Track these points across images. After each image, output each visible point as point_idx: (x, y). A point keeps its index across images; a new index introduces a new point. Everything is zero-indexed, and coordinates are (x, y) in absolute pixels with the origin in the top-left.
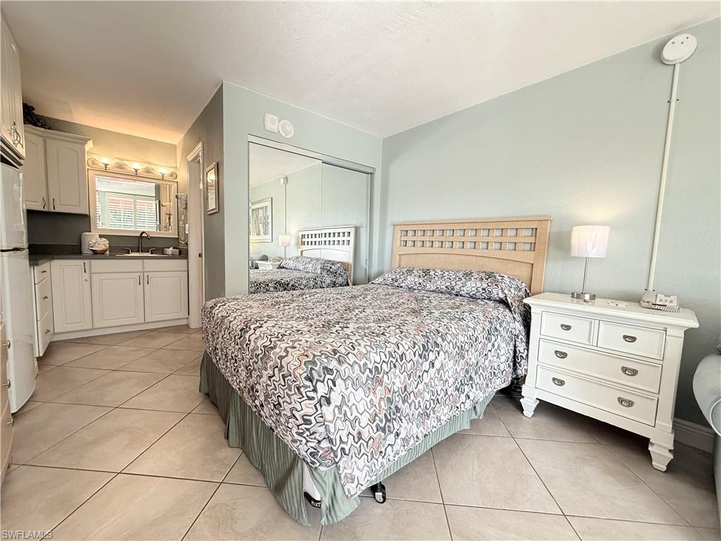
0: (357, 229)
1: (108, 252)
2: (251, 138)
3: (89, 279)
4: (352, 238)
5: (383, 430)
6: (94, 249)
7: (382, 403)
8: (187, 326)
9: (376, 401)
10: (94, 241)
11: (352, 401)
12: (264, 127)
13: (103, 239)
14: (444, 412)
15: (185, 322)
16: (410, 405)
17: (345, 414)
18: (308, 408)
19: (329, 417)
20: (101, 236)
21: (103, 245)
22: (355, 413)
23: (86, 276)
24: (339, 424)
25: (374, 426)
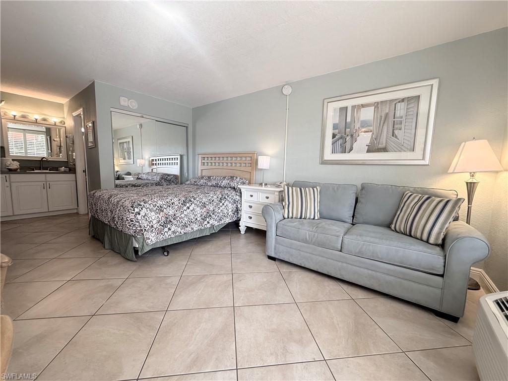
0: (181, 156)
1: (19, 170)
2: (112, 109)
3: (9, 185)
4: (179, 161)
5: (163, 226)
6: (9, 168)
7: (163, 218)
8: (77, 213)
9: (160, 217)
10: (9, 163)
11: (149, 215)
12: (120, 103)
13: (15, 162)
14: (196, 227)
15: (75, 211)
16: (177, 221)
17: (146, 219)
18: (132, 216)
19: (139, 218)
20: (13, 160)
21: (16, 165)
22: (151, 219)
23: (7, 184)
24: (144, 221)
25: (159, 224)
